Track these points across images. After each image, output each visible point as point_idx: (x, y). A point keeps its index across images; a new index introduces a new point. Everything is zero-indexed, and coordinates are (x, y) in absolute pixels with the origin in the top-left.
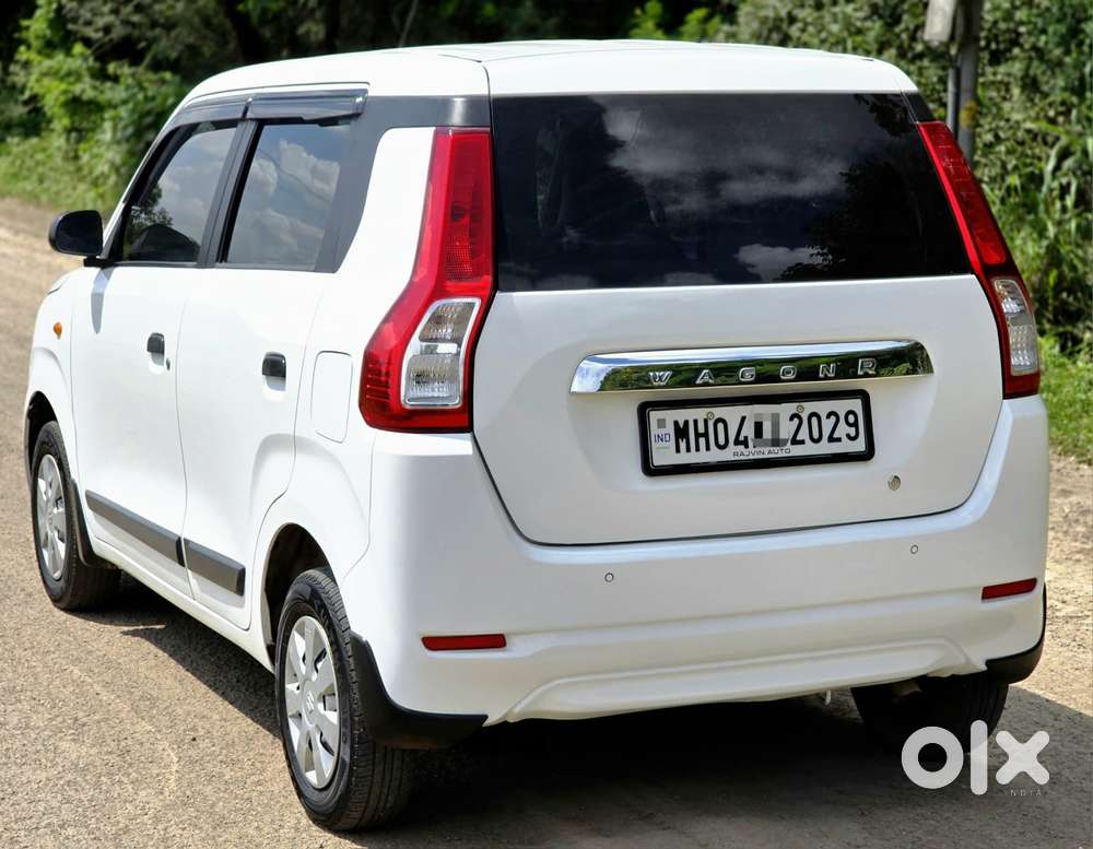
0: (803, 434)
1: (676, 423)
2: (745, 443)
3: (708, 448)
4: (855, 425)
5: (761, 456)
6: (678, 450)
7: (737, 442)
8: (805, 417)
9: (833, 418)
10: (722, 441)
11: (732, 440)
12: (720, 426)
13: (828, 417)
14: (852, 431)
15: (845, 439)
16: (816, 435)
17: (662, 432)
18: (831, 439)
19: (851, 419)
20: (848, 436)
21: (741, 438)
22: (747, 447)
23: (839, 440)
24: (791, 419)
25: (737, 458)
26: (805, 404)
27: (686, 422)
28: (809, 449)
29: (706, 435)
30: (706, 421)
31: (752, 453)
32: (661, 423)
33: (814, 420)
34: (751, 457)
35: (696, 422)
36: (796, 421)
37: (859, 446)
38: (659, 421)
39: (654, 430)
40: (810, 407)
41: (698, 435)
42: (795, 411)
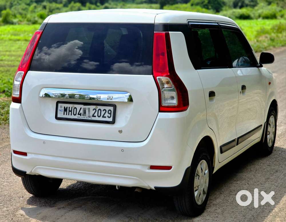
0: (96, 114)
1: (65, 107)
2: (80, 115)
3: (71, 115)
4: (110, 114)
5: (84, 119)
6: (64, 114)
7: (79, 114)
8: (97, 110)
9: (105, 111)
10: (75, 113)
11: (77, 113)
12: (75, 109)
13: (103, 111)
14: (109, 115)
15: (107, 117)
16: (99, 115)
17: (61, 109)
18: (103, 117)
19: (110, 112)
20: (108, 116)
21: (80, 113)
22: (81, 116)
23: (105, 117)
24: (93, 110)
25: (78, 118)
26: (98, 106)
27: (67, 107)
28: (97, 118)
29: (71, 111)
30: (72, 108)
31: (82, 117)
32: (61, 107)
33: (100, 111)
34: (82, 118)
35: (69, 107)
36: (95, 111)
37: (111, 120)
38: (60, 106)
39: (59, 108)
40: (99, 107)
41: (69, 111)
42: (95, 108)
